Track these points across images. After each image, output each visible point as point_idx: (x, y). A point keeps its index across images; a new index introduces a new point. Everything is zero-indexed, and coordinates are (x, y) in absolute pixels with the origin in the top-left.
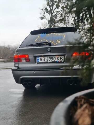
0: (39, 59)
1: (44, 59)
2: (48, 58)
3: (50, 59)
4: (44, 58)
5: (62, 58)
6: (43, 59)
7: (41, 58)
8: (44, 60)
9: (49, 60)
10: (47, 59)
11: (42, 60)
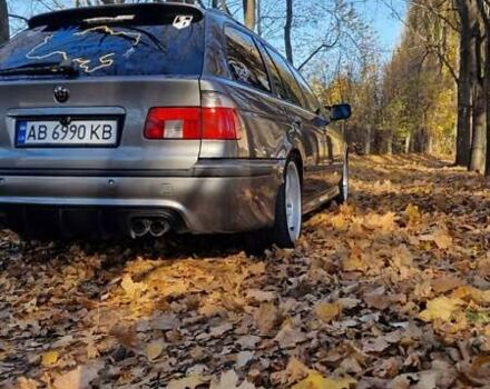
0: (25, 131)
1: (45, 132)
2: (59, 130)
3: (66, 132)
4: (43, 129)
5: (109, 132)
6: (40, 132)
7: (33, 128)
8: (42, 135)
9: (62, 135)
10: (54, 132)
11: (34, 136)
